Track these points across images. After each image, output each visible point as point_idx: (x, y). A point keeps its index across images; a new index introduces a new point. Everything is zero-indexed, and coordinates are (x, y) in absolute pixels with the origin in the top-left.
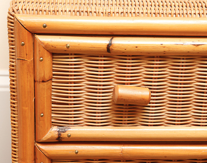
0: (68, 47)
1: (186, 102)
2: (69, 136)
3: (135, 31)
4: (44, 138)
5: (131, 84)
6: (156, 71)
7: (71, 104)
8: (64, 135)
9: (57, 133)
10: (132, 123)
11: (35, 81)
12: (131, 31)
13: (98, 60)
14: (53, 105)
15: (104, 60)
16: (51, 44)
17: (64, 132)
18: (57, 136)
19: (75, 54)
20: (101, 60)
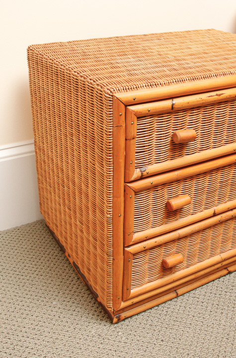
0: (149, 111)
1: (209, 134)
2: (147, 173)
3: (186, 92)
4: (132, 179)
5: (181, 129)
6: (194, 117)
7: (147, 151)
8: (145, 173)
9: (140, 173)
10: (181, 155)
11: (126, 140)
12: (184, 92)
13: (163, 117)
14: (136, 154)
15: (167, 116)
16: (139, 111)
17: (144, 171)
18: (141, 175)
19: (150, 115)
20: (165, 116)
